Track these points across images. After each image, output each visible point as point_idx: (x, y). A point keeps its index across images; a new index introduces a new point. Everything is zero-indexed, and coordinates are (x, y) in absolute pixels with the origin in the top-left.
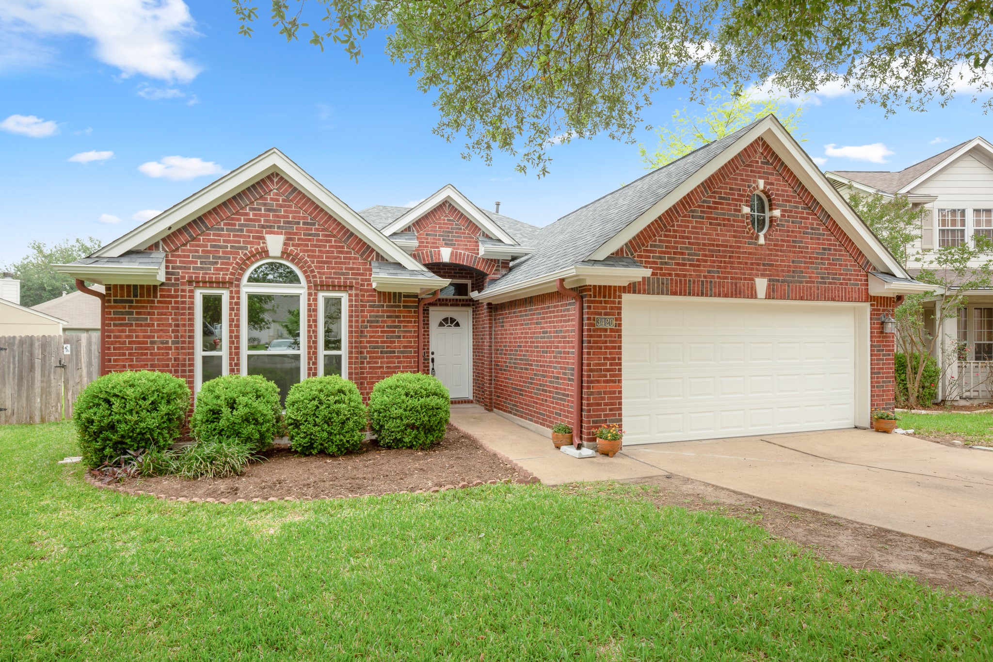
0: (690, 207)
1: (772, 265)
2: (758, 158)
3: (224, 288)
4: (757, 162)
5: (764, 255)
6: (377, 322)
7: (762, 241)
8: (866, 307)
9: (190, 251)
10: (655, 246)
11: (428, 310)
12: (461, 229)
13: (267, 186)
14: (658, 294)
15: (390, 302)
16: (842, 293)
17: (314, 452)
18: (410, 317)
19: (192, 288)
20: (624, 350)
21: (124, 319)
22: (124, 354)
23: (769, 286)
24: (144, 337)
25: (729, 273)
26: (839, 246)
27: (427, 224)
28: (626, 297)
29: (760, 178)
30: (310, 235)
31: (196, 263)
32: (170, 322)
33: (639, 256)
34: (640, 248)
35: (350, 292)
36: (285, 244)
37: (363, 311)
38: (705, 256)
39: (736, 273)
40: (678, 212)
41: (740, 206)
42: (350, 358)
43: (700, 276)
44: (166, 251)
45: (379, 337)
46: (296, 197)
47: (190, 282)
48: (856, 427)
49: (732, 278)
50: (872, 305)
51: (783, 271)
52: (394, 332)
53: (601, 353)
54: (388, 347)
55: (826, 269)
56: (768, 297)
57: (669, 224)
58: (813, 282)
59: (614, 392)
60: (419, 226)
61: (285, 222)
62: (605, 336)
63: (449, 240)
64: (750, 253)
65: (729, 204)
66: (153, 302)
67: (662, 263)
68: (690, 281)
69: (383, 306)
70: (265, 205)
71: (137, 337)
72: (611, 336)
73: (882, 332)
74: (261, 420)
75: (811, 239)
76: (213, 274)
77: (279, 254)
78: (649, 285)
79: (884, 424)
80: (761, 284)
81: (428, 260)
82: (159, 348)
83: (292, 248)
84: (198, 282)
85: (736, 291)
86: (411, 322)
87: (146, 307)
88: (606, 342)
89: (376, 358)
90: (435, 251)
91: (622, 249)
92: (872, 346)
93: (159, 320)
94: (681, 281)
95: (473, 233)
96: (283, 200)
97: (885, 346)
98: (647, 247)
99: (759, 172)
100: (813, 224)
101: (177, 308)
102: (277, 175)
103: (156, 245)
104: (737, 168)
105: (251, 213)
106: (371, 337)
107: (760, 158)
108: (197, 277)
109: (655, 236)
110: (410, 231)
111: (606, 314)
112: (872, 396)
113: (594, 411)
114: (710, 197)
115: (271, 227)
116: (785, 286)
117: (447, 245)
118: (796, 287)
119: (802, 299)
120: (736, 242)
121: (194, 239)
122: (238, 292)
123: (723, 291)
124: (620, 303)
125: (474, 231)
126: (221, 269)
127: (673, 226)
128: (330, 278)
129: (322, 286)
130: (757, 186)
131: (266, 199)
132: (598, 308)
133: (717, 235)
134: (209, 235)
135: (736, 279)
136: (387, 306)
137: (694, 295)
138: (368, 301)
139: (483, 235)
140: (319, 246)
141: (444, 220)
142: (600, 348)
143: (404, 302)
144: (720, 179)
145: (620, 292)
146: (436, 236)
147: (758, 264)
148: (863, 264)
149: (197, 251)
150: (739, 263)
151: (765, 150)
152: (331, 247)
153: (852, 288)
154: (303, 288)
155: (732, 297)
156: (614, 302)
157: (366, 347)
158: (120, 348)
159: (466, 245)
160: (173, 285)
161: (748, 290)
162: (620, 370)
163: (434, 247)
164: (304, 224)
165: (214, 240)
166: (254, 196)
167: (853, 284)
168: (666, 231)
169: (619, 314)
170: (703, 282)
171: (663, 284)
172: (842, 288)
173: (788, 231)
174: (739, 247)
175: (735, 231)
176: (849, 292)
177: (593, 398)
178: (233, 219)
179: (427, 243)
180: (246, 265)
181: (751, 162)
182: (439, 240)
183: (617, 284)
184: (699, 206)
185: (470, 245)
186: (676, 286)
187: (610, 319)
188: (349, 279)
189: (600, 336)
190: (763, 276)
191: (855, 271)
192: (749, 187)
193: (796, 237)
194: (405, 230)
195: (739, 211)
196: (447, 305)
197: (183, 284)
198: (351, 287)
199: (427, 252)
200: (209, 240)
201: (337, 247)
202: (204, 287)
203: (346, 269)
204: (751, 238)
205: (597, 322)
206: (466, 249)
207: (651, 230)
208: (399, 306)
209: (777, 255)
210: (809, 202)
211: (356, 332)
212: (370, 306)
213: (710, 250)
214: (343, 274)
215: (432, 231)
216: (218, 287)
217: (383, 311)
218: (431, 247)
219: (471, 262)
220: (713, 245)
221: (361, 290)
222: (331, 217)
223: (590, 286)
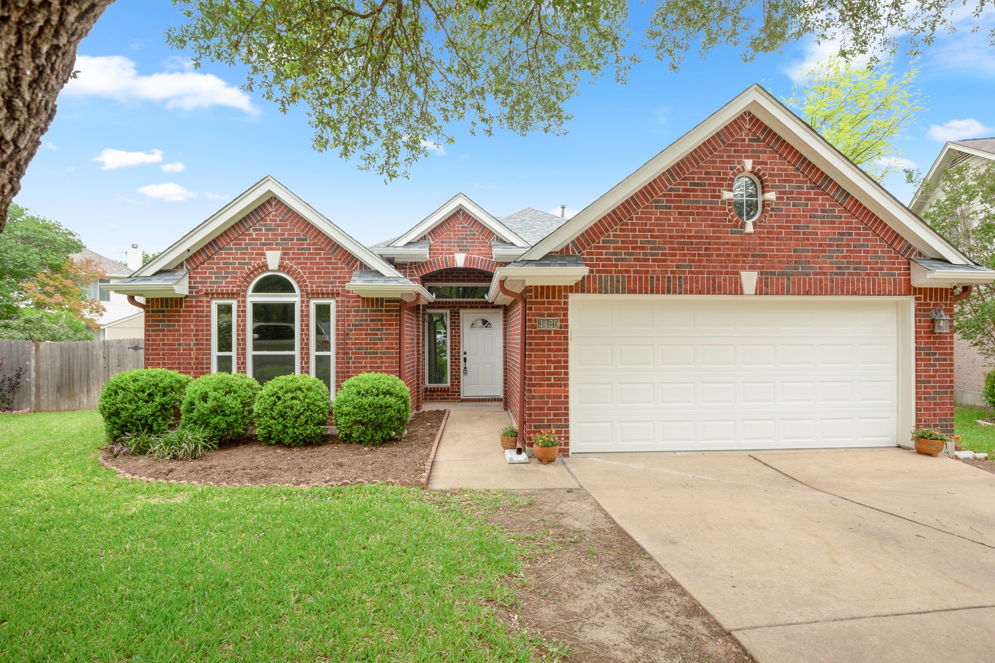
0: (652, 197)
1: (765, 256)
2: (745, 135)
3: (233, 298)
4: (744, 140)
5: (754, 244)
6: (362, 325)
7: (749, 228)
8: (910, 302)
9: (207, 268)
10: (608, 242)
11: (459, 313)
12: (475, 235)
13: (267, 209)
14: (612, 292)
15: (373, 306)
16: (869, 285)
17: (273, 442)
18: (391, 320)
19: (208, 299)
20: (571, 353)
21: (159, 326)
22: (159, 354)
23: (760, 281)
24: (173, 340)
25: (704, 267)
26: (864, 229)
27: (441, 232)
28: (573, 298)
29: (747, 157)
30: (302, 249)
31: (211, 278)
32: (192, 327)
33: (588, 253)
34: (589, 245)
35: (337, 299)
36: (282, 259)
37: (348, 316)
38: (673, 249)
39: (714, 267)
40: (636, 204)
41: (719, 191)
42: (337, 358)
43: (666, 272)
44: (189, 270)
45: (363, 339)
46: (290, 217)
47: (207, 294)
48: (899, 447)
49: (709, 273)
50: (917, 299)
51: (780, 262)
52: (377, 334)
53: (544, 356)
54: (371, 348)
55: (845, 257)
56: (759, 291)
57: (625, 217)
58: (825, 274)
59: (560, 397)
60: (434, 235)
61: (281, 240)
62: (549, 338)
63: (463, 246)
64: (733, 244)
65: (705, 191)
66: (179, 311)
67: (617, 260)
68: (652, 278)
69: (366, 311)
70: (265, 225)
71: (168, 340)
72: (555, 338)
73: (932, 332)
74: (228, 412)
75: (822, 223)
76: (225, 287)
77: (276, 268)
78: (600, 283)
79: (926, 445)
80: (749, 279)
81: (443, 266)
82: (184, 349)
83: (287, 262)
84: (213, 294)
85: (714, 287)
86: (392, 325)
87: (174, 316)
88: (549, 344)
89: (361, 358)
90: (449, 257)
91: (567, 247)
92: (917, 348)
93: (184, 326)
94: (640, 278)
95: (487, 238)
96: (281, 221)
97: (938, 349)
98: (599, 243)
99: (746, 151)
100: (824, 205)
101: (197, 316)
102: (275, 198)
103: (182, 265)
104: (715, 149)
105: (254, 233)
106: (356, 339)
107: (747, 135)
108: (212, 290)
109: (607, 231)
110: (425, 239)
111: (549, 315)
112: (918, 410)
113: (535, 415)
114: (679, 184)
115: (270, 244)
116: (783, 279)
117: (461, 251)
118: (799, 280)
119: (807, 293)
120: (714, 232)
121: (209, 258)
122: (244, 302)
123: (697, 287)
124: (566, 303)
125: (488, 236)
126: (231, 283)
127: (631, 219)
128: (320, 287)
129: (313, 294)
130: (743, 167)
131: (266, 220)
132: (540, 309)
133: (689, 225)
134: (221, 254)
135: (715, 273)
136: (371, 311)
137: (658, 293)
138: (353, 307)
139: (497, 240)
140: (311, 259)
141: (458, 227)
142: (543, 350)
143: (386, 306)
144: (691, 164)
145: (566, 291)
146: (451, 242)
147: (745, 256)
148: (901, 249)
149: (212, 268)
150: (719, 255)
151: (754, 125)
152: (320, 259)
153: (884, 280)
154: (297, 296)
155: (708, 293)
156: (559, 303)
157: (351, 349)
158: (156, 350)
159: (481, 250)
160: (194, 297)
161: (730, 285)
162: (566, 374)
163: (449, 254)
164: (298, 240)
165: (225, 258)
166: (256, 218)
167: (886, 274)
168: (622, 225)
169: (566, 315)
170: (669, 278)
171: (618, 281)
172: (869, 280)
173: (789, 216)
174: (719, 238)
175: (712, 220)
176: (879, 284)
177: (535, 402)
178: (240, 240)
179: (442, 250)
180: (250, 277)
181: (734, 141)
182: (454, 246)
183: (563, 284)
184: (665, 195)
185: (484, 250)
186: (635, 283)
187: (554, 320)
188: (336, 287)
189: (543, 338)
190: (752, 268)
191: (889, 258)
192: (731, 169)
193: (799, 222)
194: (421, 239)
195: (719, 197)
196: (477, 307)
197: (201, 296)
198: (338, 294)
199: (442, 259)
200: (221, 259)
201: (325, 259)
202: (218, 298)
203: (334, 278)
204: (736, 226)
205: (539, 323)
206: (480, 254)
207: (603, 225)
208: (381, 311)
209: (772, 245)
210: (817, 181)
211: (342, 335)
212: (355, 311)
213: (678, 243)
214: (331, 283)
215: (446, 238)
216: (228, 298)
217: (367, 316)
218: (446, 254)
219: (484, 266)
220: (684, 237)
221: (347, 297)
222: (320, 232)
223: (531, 286)
